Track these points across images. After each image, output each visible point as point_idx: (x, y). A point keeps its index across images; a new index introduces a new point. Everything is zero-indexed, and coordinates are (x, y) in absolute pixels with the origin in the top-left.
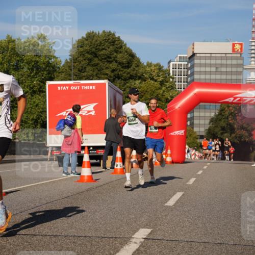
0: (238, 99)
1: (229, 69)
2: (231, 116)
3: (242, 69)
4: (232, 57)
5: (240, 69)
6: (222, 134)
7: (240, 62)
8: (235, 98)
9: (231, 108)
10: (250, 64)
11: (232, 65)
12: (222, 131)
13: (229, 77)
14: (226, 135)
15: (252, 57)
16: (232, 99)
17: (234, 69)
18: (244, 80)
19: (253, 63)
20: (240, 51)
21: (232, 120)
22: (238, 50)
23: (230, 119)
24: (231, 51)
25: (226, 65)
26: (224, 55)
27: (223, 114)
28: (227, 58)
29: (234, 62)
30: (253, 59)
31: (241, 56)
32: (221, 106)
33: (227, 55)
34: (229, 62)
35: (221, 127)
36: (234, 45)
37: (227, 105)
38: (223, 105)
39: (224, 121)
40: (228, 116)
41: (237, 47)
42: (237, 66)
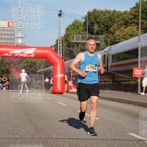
0: (11, 54)
1: (6, 37)
2: (7, 64)
3: (14, 37)
4: (8, 30)
5: (12, 37)
6: (2, 74)
7: (12, 33)
8: (9, 54)
9: (7, 59)
10: (18, 34)
11: (8, 35)
12: (2, 73)
13: (6, 41)
14: (4, 75)
15: (19, 31)
16: (8, 54)
17: (9, 37)
18: (15, 44)
19: (20, 34)
20: (12, 26)
21: (8, 66)
22: (11, 26)
23: (7, 66)
24: (7, 26)
25: (5, 34)
26: (3, 28)
27: (3, 62)
28: (5, 30)
29: (9, 33)
30: (20, 32)
31: (13, 30)
32: (1, 58)
33: (5, 29)
34: (6, 33)
35: (2, 70)
36: (9, 23)
37: (5, 57)
38: (3, 58)
39: (4, 67)
40: (6, 64)
41: (11, 24)
42: (11, 35)
